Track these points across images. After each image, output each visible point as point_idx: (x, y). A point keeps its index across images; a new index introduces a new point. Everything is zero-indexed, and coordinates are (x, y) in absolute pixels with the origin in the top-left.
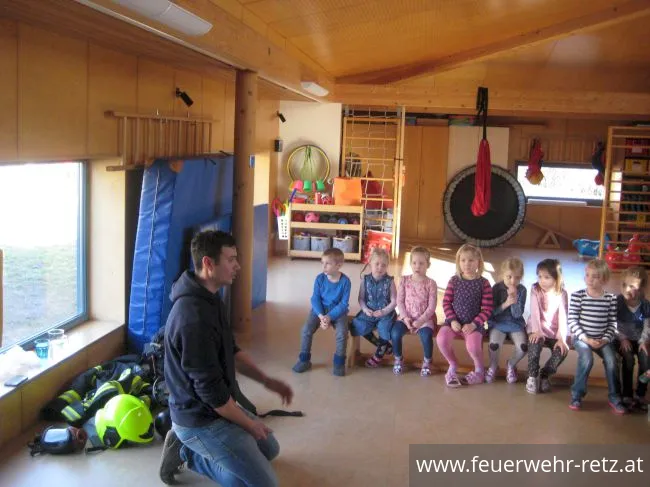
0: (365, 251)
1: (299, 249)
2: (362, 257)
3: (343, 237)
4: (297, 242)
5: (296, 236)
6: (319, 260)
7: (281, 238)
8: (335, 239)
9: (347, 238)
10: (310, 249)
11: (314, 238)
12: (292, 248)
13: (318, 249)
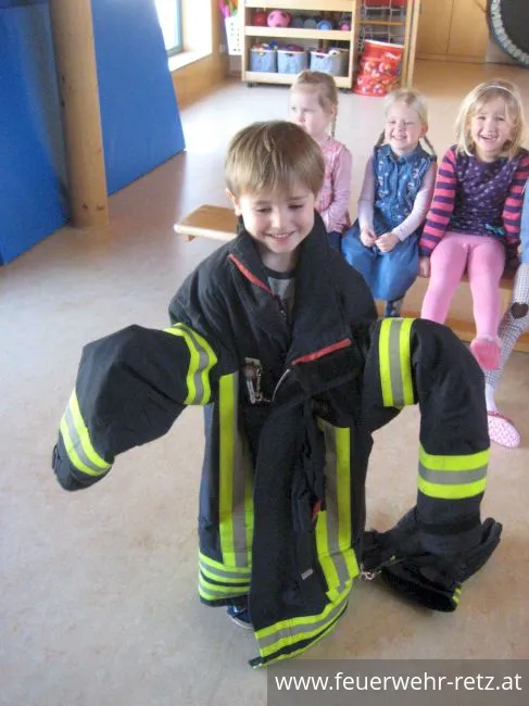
0: (358, 72)
1: (259, 69)
2: (354, 83)
3: (327, 52)
4: (256, 60)
5: (255, 50)
6: (287, 86)
7: (231, 53)
8: (314, 53)
9: (332, 52)
10: (276, 70)
11: (282, 53)
12: (249, 68)
13: (287, 70)
